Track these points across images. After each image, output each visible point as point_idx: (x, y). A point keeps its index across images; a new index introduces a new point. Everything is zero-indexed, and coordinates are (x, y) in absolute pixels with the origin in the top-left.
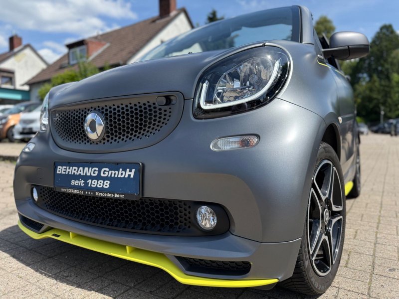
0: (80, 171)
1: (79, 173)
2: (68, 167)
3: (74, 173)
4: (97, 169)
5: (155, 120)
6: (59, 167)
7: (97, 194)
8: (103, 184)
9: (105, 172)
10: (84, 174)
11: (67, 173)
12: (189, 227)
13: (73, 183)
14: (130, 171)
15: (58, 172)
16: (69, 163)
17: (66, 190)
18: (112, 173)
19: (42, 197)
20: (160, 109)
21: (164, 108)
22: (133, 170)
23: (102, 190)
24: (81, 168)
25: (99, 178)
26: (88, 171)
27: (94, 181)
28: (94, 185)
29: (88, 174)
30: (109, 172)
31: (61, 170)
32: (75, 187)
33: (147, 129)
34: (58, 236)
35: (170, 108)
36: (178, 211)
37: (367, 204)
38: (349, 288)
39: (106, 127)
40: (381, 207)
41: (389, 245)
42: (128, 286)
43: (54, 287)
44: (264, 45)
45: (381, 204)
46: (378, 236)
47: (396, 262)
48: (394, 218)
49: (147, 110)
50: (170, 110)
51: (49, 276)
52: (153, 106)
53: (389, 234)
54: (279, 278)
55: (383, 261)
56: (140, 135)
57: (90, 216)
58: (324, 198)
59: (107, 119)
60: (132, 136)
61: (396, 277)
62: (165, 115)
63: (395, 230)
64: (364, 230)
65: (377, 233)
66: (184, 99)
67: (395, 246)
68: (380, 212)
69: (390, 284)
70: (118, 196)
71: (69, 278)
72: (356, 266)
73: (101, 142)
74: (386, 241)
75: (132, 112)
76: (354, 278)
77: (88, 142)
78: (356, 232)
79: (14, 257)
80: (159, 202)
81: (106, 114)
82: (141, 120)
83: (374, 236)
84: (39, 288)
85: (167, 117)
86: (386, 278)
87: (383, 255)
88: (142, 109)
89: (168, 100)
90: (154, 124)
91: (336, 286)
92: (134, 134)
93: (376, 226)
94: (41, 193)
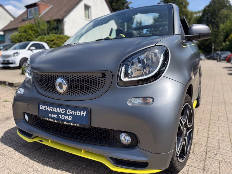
0: (54, 110)
1: (53, 110)
2: (47, 107)
3: (51, 110)
4: (64, 110)
5: (96, 85)
6: (41, 106)
7: (65, 123)
8: (68, 118)
9: (69, 112)
10: (57, 111)
11: (46, 110)
12: (116, 142)
13: (50, 115)
14: (84, 112)
15: (41, 108)
16: (47, 104)
17: (46, 119)
18: (73, 113)
19: (30, 119)
20: (99, 80)
21: (101, 79)
22: (85, 112)
23: (68, 121)
24: (55, 108)
25: (65, 114)
26: (59, 110)
27: (63, 116)
28: (63, 118)
29: (59, 112)
30: (71, 111)
31: (42, 107)
32: (51, 118)
33: (92, 89)
34: (42, 141)
35: (105, 79)
36: (110, 134)
37: (204, 111)
38: (194, 166)
39: (68, 87)
40: (211, 114)
41: (215, 139)
42: (82, 167)
43: (43, 169)
44: (156, 45)
45: (211, 112)
46: (209, 133)
47: (218, 149)
48: (217, 120)
49: (92, 80)
50: (105, 80)
51: (39, 162)
52: (95, 77)
53: (214, 131)
54: (162, 169)
55: (211, 149)
56: (88, 92)
57: (60, 132)
58: (184, 123)
59: (69, 82)
60: (83, 93)
61: (217, 159)
62: (102, 83)
63: (218, 128)
64: (202, 129)
65: (208, 131)
66: (112, 75)
67: (217, 139)
68: (210, 117)
69: (214, 163)
70: (77, 125)
71: (49, 163)
72: (198, 152)
73: (65, 94)
74: (213, 136)
75: (83, 80)
76: (196, 160)
77: (58, 93)
78: (198, 131)
79: (16, 150)
80: (99, 129)
81: (68, 80)
82: (88, 84)
83: (207, 133)
84: (35, 170)
85: (103, 84)
86: (212, 159)
87: (211, 145)
88: (89, 79)
89: (104, 75)
90: (96, 87)
91: (188, 165)
92: (84, 91)
93: (208, 126)
94: (30, 117)
